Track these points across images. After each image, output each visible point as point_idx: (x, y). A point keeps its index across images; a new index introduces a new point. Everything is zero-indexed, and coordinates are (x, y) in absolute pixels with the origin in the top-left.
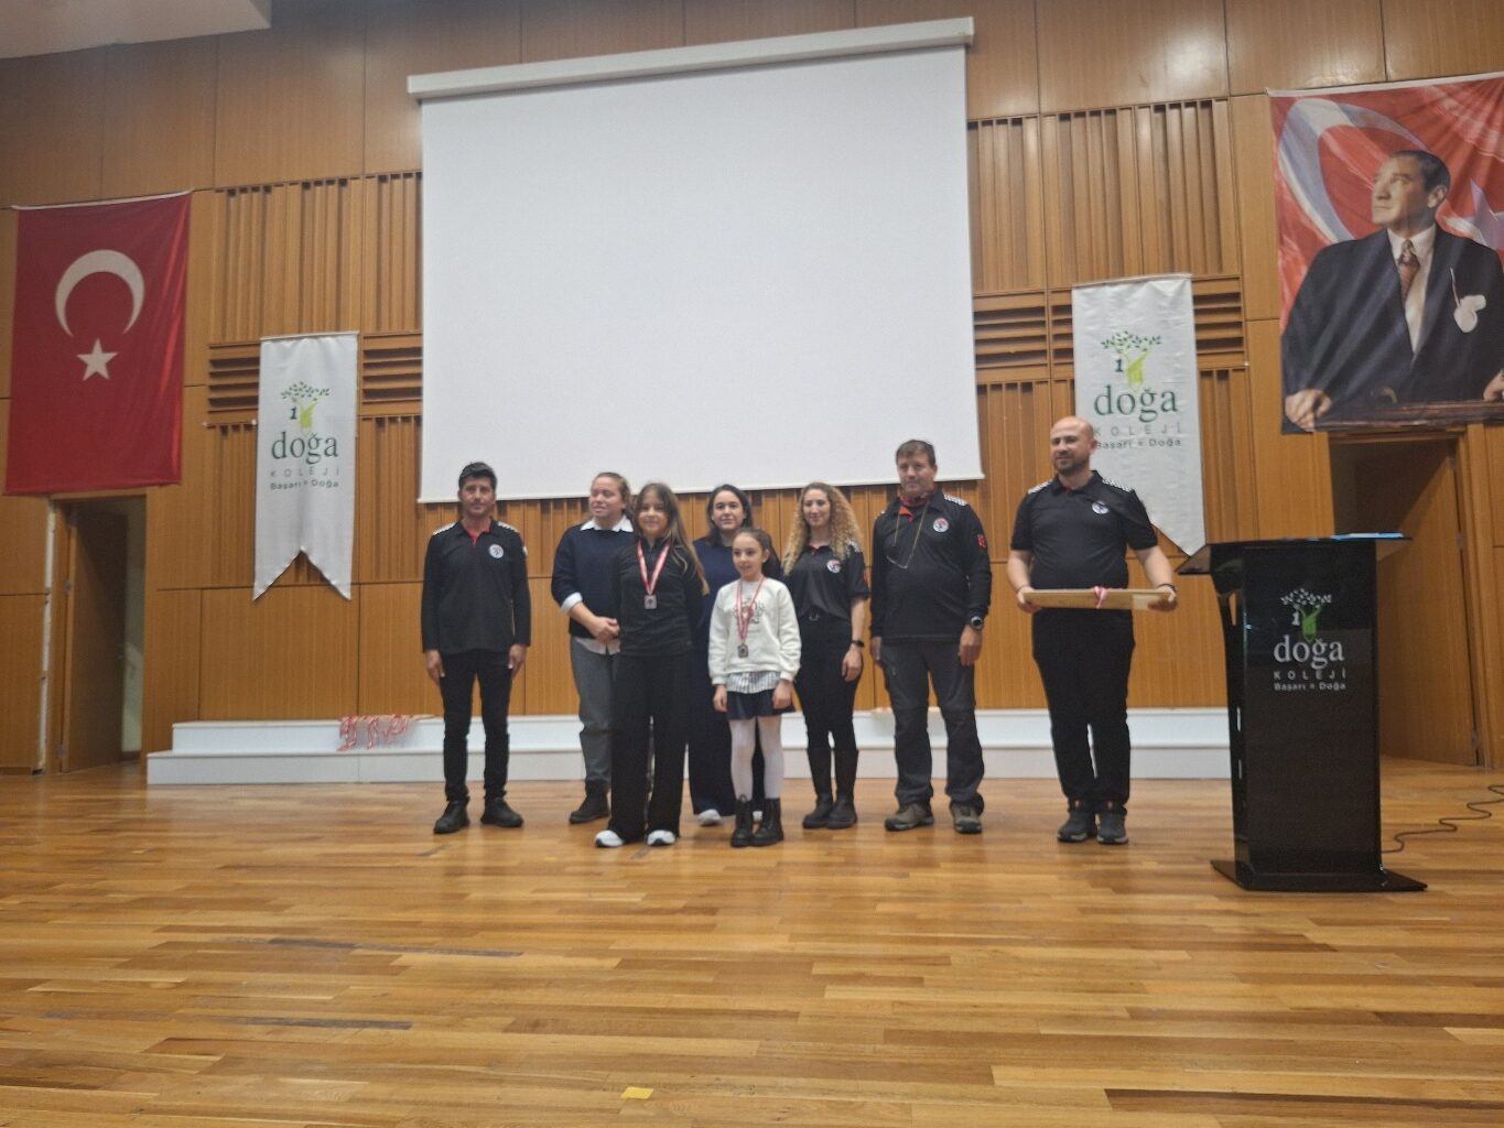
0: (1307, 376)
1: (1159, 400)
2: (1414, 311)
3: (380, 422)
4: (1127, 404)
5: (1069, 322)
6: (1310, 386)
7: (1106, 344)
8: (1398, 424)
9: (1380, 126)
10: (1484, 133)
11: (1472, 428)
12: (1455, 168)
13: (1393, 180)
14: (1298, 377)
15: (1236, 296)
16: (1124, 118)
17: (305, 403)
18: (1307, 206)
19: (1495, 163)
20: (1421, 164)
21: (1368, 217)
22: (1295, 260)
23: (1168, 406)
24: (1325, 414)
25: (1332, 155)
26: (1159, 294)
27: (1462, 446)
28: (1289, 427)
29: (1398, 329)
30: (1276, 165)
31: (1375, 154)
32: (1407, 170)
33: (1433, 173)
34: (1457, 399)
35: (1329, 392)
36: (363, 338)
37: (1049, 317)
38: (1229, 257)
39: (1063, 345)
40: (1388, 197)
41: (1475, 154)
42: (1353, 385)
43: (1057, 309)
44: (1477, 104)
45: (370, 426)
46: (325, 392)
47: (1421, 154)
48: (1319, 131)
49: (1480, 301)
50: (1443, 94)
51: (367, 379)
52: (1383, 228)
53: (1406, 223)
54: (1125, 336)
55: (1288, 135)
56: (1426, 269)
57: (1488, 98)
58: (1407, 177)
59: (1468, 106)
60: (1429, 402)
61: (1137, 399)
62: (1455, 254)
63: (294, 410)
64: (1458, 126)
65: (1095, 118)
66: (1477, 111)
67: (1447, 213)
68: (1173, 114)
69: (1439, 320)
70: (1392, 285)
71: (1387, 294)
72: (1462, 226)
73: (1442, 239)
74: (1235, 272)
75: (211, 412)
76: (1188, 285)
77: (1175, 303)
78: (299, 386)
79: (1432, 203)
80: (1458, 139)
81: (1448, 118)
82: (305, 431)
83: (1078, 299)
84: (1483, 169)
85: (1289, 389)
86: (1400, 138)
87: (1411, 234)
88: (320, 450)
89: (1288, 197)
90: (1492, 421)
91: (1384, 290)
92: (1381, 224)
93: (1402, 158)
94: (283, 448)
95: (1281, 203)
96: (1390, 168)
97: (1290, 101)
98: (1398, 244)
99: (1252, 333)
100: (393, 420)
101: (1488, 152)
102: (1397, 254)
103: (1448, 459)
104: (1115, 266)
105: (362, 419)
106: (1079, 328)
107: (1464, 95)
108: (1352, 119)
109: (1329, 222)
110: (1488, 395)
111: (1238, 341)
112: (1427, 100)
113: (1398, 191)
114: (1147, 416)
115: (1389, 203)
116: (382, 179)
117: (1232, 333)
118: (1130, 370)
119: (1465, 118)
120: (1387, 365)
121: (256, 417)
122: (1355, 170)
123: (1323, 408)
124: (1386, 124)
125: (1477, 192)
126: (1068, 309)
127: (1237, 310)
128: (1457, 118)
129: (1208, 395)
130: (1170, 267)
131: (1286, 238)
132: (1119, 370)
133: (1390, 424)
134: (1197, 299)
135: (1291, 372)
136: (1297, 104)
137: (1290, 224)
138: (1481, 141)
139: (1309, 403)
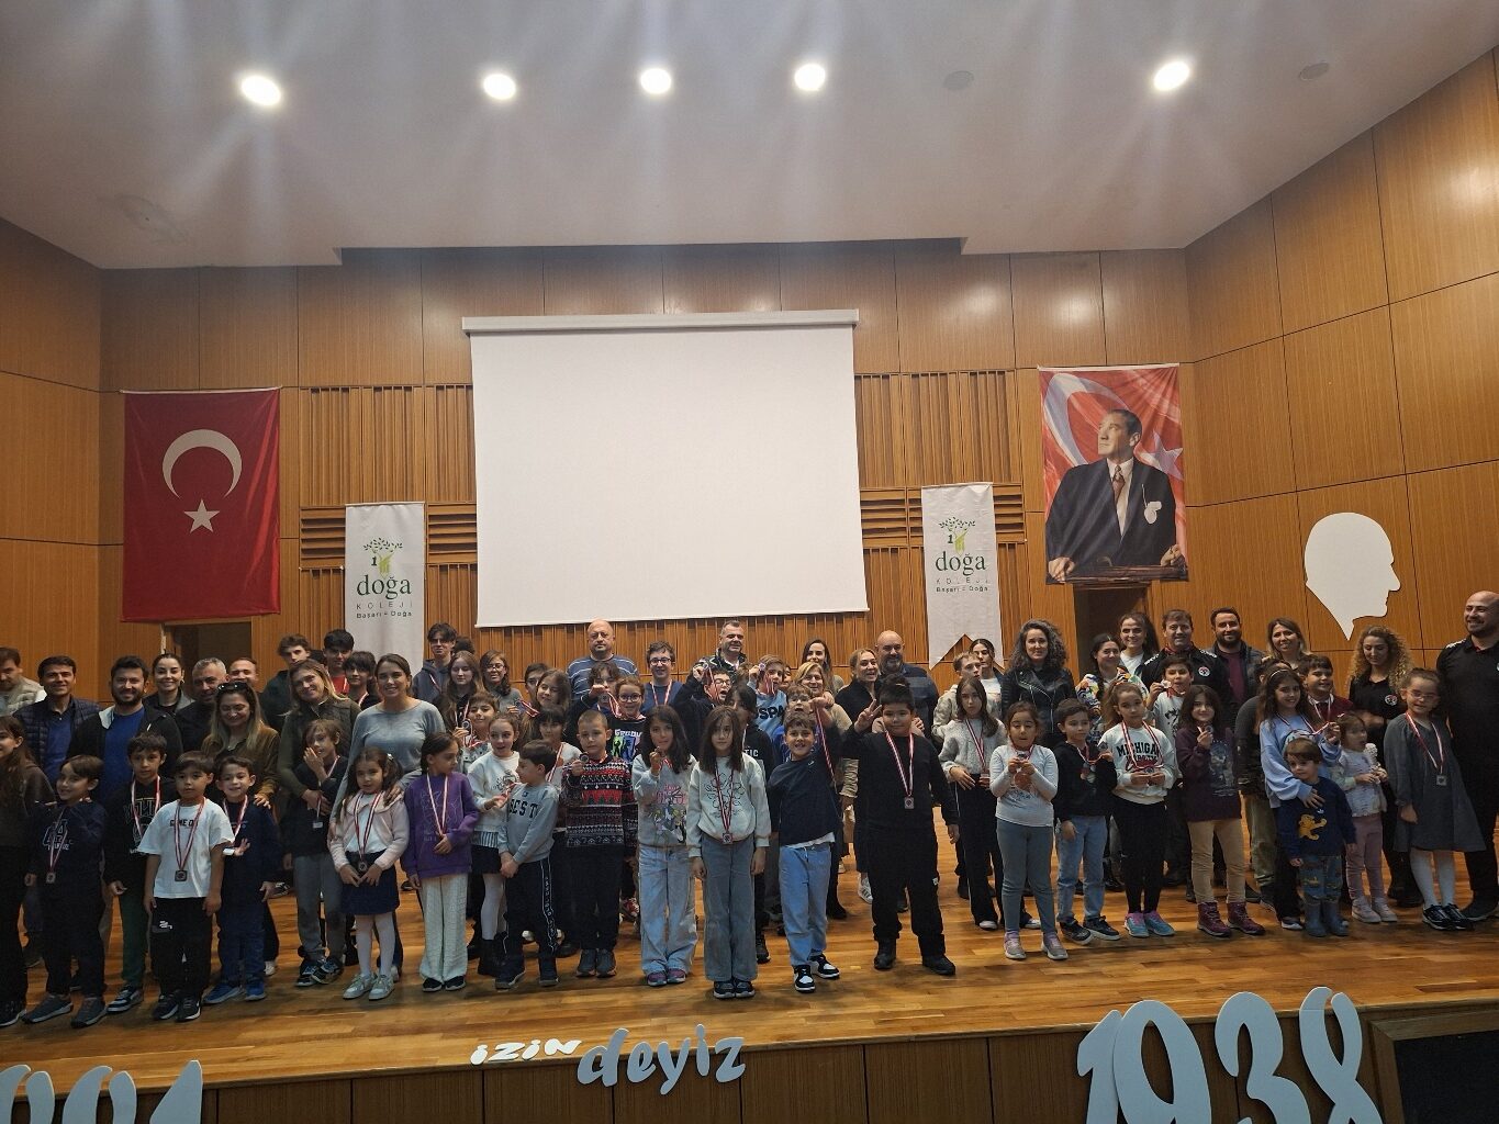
0: (1060, 548)
1: (974, 562)
2: (1122, 510)
3: (443, 568)
4: (955, 564)
5: (920, 509)
6: (1062, 555)
7: (943, 525)
8: (1112, 579)
9: (1102, 393)
10: (1161, 401)
11: (1154, 582)
12: (1145, 422)
13: (1110, 428)
14: (1055, 550)
15: (1019, 497)
16: (951, 378)
17: (384, 554)
18: (1060, 442)
19: (1167, 421)
20: (1125, 418)
21: (1096, 451)
22: (1054, 475)
23: (980, 566)
24: (1071, 572)
25: (1075, 409)
26: (974, 494)
27: (1149, 592)
28: (1050, 580)
29: (1113, 521)
30: (1041, 415)
31: (1100, 411)
32: (1118, 422)
33: (1132, 425)
34: (1145, 565)
35: (1073, 559)
36: (427, 507)
37: (907, 506)
38: (1015, 473)
39: (916, 524)
40: (1107, 438)
41: (1156, 414)
42: (1087, 555)
43: (912, 501)
44: (1157, 383)
45: (434, 572)
46: (400, 546)
47: (1126, 412)
48: (1068, 395)
49: (1158, 505)
50: (1137, 376)
51: (431, 536)
52: (1105, 457)
53: (1117, 455)
54: (953, 520)
55: (1049, 395)
56: (1129, 484)
57: (1163, 379)
58: (1118, 427)
59: (1153, 384)
60: (1131, 566)
61: (962, 561)
62: (1145, 474)
63: (374, 559)
64: (1147, 395)
65: (934, 378)
66: (1157, 387)
67: (1140, 450)
68: (981, 378)
69: (1136, 515)
70: (1110, 492)
71: (1107, 499)
72: (1148, 458)
73: (1138, 466)
74: (1019, 482)
75: (303, 559)
76: (991, 488)
77: (983, 500)
78: (378, 541)
79: (1132, 444)
80: (1147, 404)
81: (1141, 391)
82: (385, 575)
83: (925, 495)
84: (1160, 424)
85: (1051, 557)
86: (1114, 402)
87: (1120, 462)
88: (397, 589)
89: (1049, 436)
90: (1165, 578)
91: (1105, 497)
92: (1104, 455)
93: (1115, 414)
94: (366, 587)
95: (1045, 439)
96: (1109, 420)
97: (1051, 374)
98: (1113, 467)
99: (1029, 520)
100: (454, 566)
101: (1163, 413)
102: (1112, 475)
103: (1141, 600)
104: (947, 476)
105: (428, 566)
106: (925, 514)
107: (1150, 376)
108: (1086, 387)
109: (1072, 451)
110: (1163, 563)
111: (1020, 525)
112: (1129, 379)
113: (1113, 434)
114: (967, 572)
115: (1108, 442)
116: (440, 388)
117: (1018, 520)
118: (958, 541)
119: (1151, 391)
120: (1106, 542)
121: (344, 564)
122: (1090, 422)
123: (1070, 569)
124: (1106, 392)
125: (1157, 438)
126: (919, 501)
127: (1020, 506)
128: (1146, 391)
129: (1003, 557)
130: (980, 478)
131: (1049, 462)
132: (950, 542)
133: (1108, 579)
134: (995, 498)
135: (1051, 545)
136: (1055, 376)
137: (1050, 453)
138: (1159, 407)
139: (1062, 566)
